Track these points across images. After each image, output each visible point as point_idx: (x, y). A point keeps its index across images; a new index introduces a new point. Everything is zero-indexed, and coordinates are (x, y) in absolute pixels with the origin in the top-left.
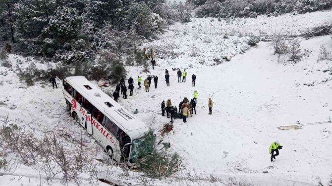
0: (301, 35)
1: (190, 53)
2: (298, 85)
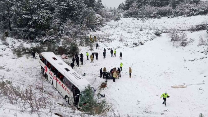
0: (188, 30)
1: (119, 39)
2: (185, 60)
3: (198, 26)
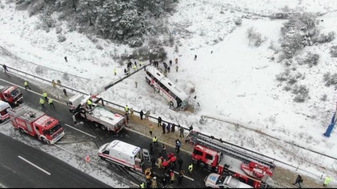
3: (278, 14)
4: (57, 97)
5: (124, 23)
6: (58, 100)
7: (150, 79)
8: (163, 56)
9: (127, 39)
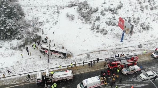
4: (15, 84)
5: (9, 28)
6: (18, 84)
7: (44, 51)
8: (40, 38)
9: (14, 36)
